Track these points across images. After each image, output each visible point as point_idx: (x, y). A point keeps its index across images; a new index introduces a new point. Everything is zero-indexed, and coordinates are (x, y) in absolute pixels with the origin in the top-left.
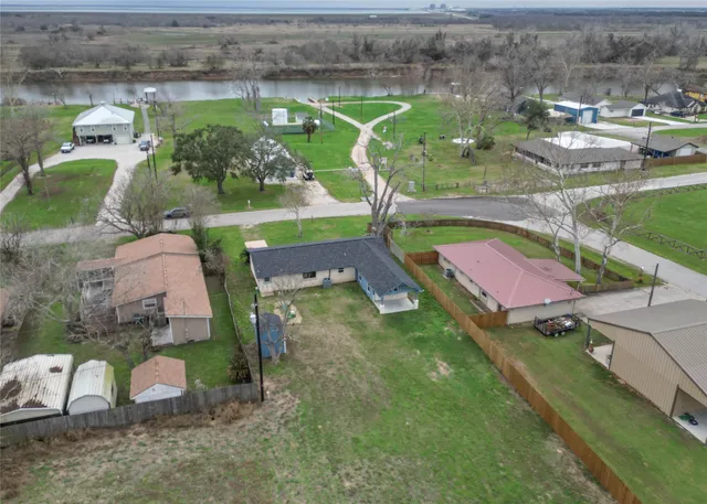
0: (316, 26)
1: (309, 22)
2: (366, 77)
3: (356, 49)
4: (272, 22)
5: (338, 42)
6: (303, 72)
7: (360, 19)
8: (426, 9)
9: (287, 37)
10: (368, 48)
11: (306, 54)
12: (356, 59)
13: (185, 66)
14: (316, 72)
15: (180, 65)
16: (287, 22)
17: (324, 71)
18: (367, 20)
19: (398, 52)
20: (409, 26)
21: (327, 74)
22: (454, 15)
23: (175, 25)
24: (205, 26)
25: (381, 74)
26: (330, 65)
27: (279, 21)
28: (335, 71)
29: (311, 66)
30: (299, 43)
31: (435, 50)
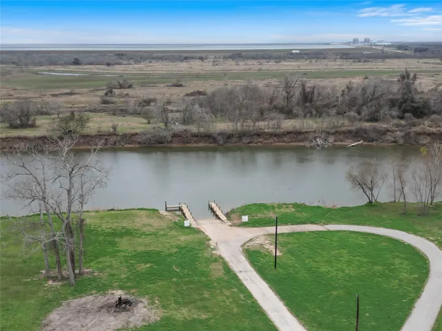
0: (233, 63)
1: (226, 58)
2: (307, 144)
3: (288, 98)
4: (186, 58)
5: (261, 85)
6: (208, 137)
7: (282, 54)
8: (349, 43)
9: (198, 76)
10: (307, 97)
11: (216, 105)
12: (289, 114)
13: (33, 126)
14: (229, 137)
15: (24, 126)
16: (201, 59)
17: (241, 135)
18: (288, 55)
19: (352, 103)
20: (339, 62)
21: (245, 140)
22: (386, 49)
23: (76, 62)
24: (108, 65)
25: (331, 139)
26: (249, 125)
27: (192, 58)
28: (259, 135)
29: (221, 126)
30: (209, 87)
31: (412, 101)
